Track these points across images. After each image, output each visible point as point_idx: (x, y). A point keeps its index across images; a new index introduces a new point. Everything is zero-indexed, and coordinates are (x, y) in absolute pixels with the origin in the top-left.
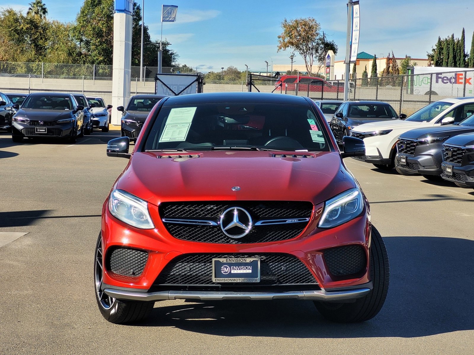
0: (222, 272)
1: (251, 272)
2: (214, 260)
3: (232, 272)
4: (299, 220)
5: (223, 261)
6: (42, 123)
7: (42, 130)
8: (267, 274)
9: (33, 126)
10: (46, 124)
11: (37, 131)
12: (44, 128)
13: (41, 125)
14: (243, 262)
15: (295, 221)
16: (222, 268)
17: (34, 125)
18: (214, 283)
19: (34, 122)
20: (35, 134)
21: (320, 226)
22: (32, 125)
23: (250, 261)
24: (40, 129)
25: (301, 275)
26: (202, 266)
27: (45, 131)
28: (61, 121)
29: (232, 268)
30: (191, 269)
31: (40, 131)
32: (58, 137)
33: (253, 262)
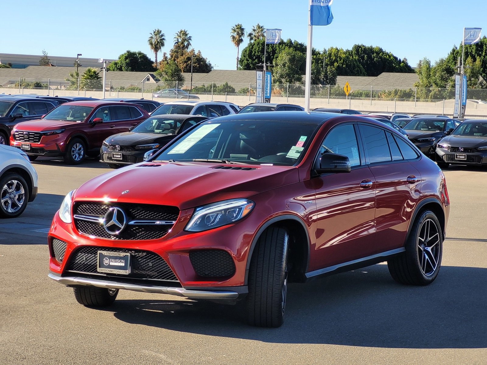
0: (104, 263)
1: (124, 265)
2: (99, 252)
3: (111, 264)
4: (166, 222)
5: (105, 254)
6: (462, 150)
7: (462, 157)
8: (138, 269)
9: (453, 153)
10: (466, 150)
11: (457, 158)
12: (464, 155)
13: (462, 152)
14: (118, 256)
15: (163, 223)
16: (104, 260)
17: (455, 152)
18: (99, 273)
19: (454, 149)
20: (455, 161)
21: (187, 229)
22: (453, 151)
23: (123, 255)
24: (459, 156)
25: (165, 272)
26: (93, 257)
27: (465, 158)
28: (482, 148)
29: (110, 260)
30: (86, 259)
31: (459, 158)
32: (477, 164)
33: (125, 256)
